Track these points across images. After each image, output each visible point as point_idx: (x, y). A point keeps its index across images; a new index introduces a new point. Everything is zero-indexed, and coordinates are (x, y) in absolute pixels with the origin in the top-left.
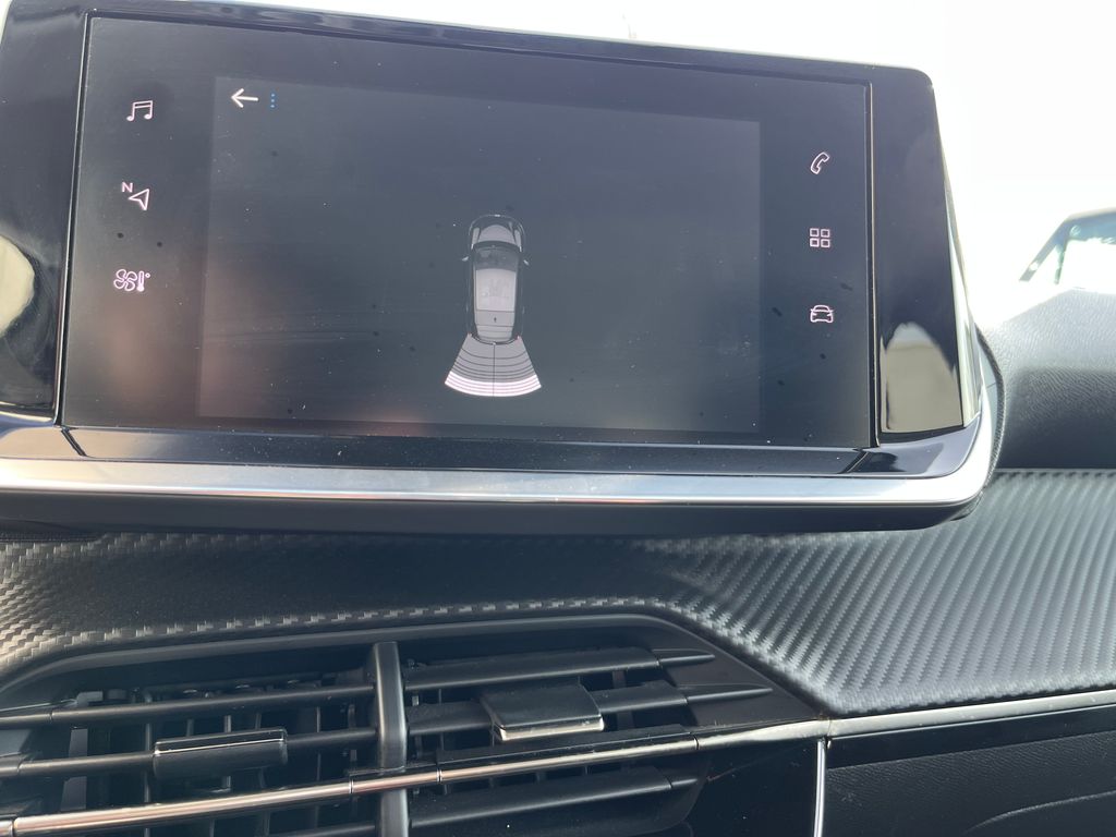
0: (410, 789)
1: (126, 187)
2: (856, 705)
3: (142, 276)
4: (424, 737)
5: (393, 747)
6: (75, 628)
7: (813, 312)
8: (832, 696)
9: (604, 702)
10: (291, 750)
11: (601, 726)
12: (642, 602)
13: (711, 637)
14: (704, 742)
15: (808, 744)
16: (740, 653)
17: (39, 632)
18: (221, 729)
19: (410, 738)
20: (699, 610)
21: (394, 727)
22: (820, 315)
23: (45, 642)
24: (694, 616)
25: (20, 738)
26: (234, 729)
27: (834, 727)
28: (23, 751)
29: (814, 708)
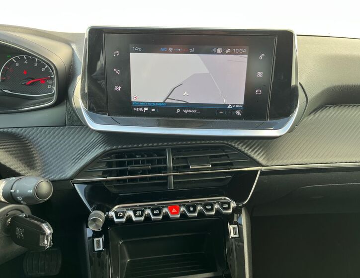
0: (174, 176)
1: (115, 70)
2: (268, 164)
3: (120, 87)
4: (177, 167)
5: (170, 168)
6: (113, 145)
7: (257, 91)
8: (263, 162)
9: (212, 161)
10: (152, 168)
11: (210, 166)
12: (226, 142)
13: (237, 149)
14: (232, 170)
15: (256, 171)
16: (243, 152)
17: (107, 146)
18: (139, 164)
19: (173, 167)
20: (235, 143)
21: (170, 164)
22: (258, 92)
23: (109, 148)
24: (233, 145)
25: (106, 163)
26: (142, 163)
27: (263, 168)
28: (106, 166)
29: (259, 164)
